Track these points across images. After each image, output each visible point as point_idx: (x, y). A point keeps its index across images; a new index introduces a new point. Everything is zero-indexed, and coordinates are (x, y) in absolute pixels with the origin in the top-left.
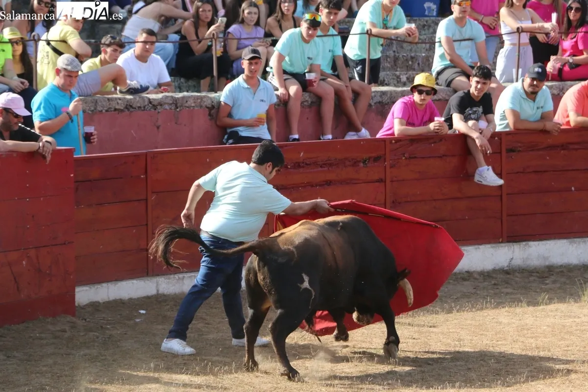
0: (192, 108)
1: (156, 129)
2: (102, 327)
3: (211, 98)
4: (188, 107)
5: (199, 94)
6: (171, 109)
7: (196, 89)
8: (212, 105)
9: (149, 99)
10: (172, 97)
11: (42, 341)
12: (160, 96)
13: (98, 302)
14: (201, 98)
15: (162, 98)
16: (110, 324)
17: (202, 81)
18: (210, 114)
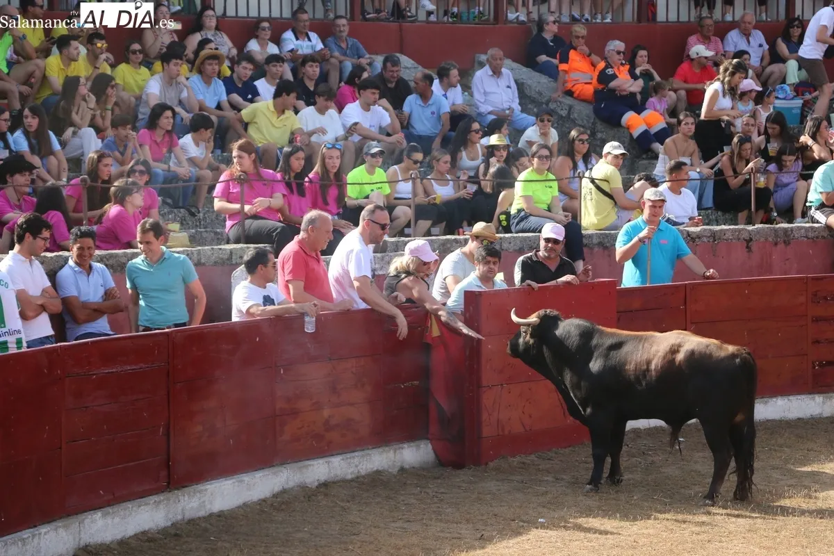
0: (730, 241)
2: (644, 453)
3: (749, 231)
4: (726, 240)
5: (737, 227)
6: (709, 241)
7: (733, 222)
8: (750, 238)
9: (688, 232)
10: (710, 230)
11: (587, 465)
12: (698, 229)
13: (639, 429)
14: (740, 231)
15: (700, 231)
16: (651, 450)
17: (740, 214)
18: (747, 247)
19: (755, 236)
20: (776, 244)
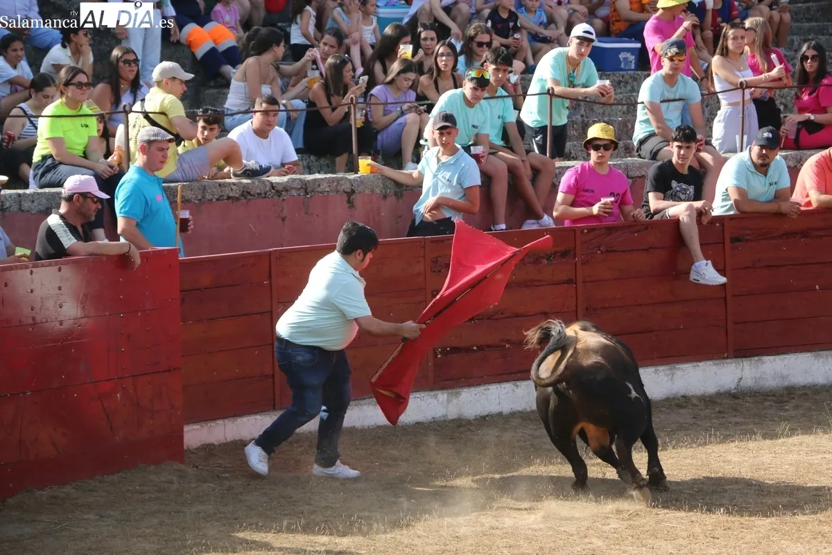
0: (326, 194)
1: (280, 220)
2: (218, 476)
3: (350, 180)
4: (321, 192)
5: (335, 176)
6: (299, 195)
7: (330, 169)
8: (352, 189)
9: (272, 183)
10: (300, 180)
11: (143, 496)
12: (285, 179)
13: (213, 444)
14: (338, 180)
15: (287, 182)
16: (228, 472)
17: (338, 159)
18: (349, 201)
19: (358, 186)
20: (385, 197)
